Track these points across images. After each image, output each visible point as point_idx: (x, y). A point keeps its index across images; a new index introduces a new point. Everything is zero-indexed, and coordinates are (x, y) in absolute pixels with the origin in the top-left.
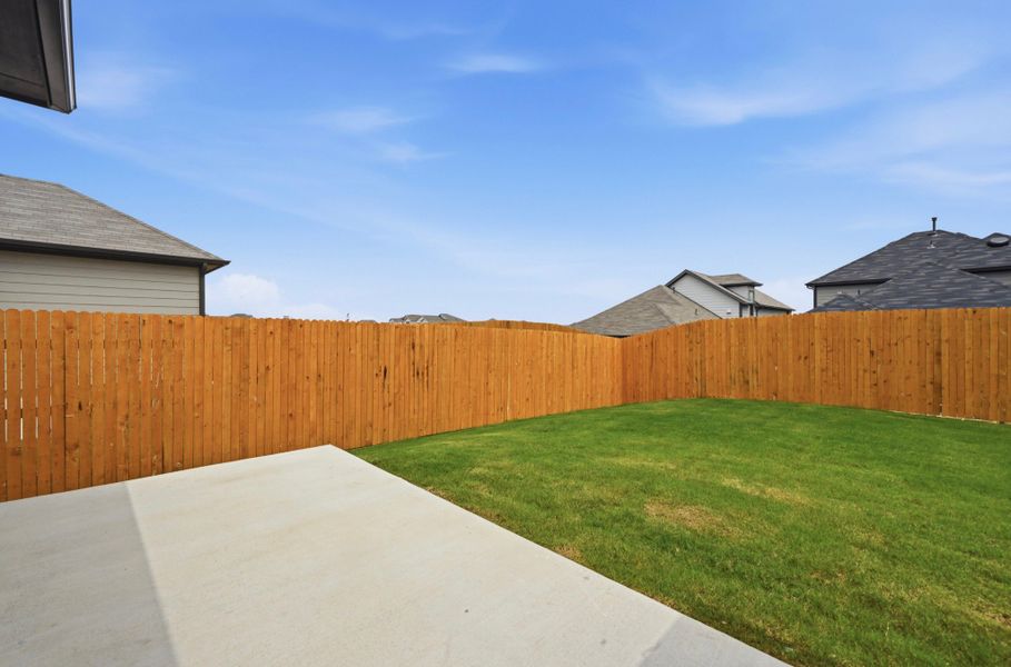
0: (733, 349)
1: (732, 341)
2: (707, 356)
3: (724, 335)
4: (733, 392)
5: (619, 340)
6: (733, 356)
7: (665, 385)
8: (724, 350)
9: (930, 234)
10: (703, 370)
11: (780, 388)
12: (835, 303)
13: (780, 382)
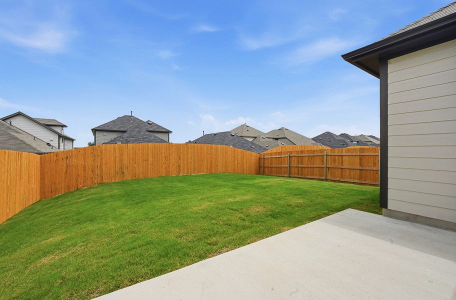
0: (117, 159)
1: (117, 155)
2: (104, 162)
3: (112, 152)
4: (117, 178)
5: (38, 155)
6: (117, 162)
7: (77, 180)
8: (112, 158)
9: (130, 117)
10: (101, 170)
11: (137, 173)
12: (117, 139)
13: (137, 171)
